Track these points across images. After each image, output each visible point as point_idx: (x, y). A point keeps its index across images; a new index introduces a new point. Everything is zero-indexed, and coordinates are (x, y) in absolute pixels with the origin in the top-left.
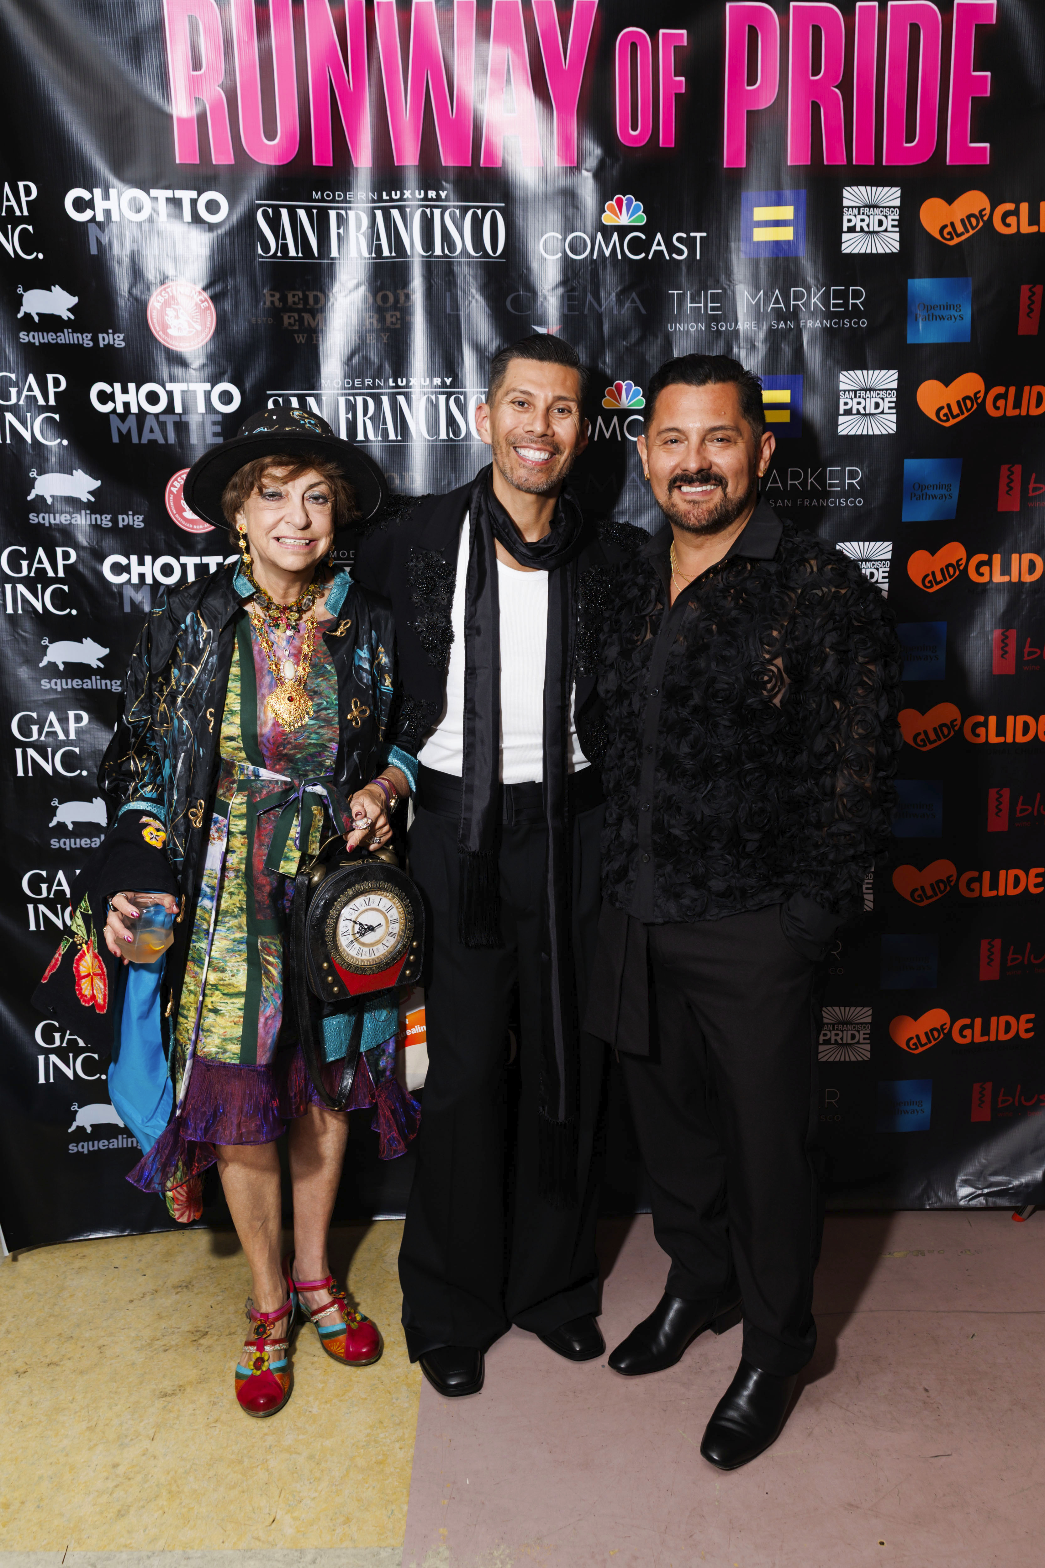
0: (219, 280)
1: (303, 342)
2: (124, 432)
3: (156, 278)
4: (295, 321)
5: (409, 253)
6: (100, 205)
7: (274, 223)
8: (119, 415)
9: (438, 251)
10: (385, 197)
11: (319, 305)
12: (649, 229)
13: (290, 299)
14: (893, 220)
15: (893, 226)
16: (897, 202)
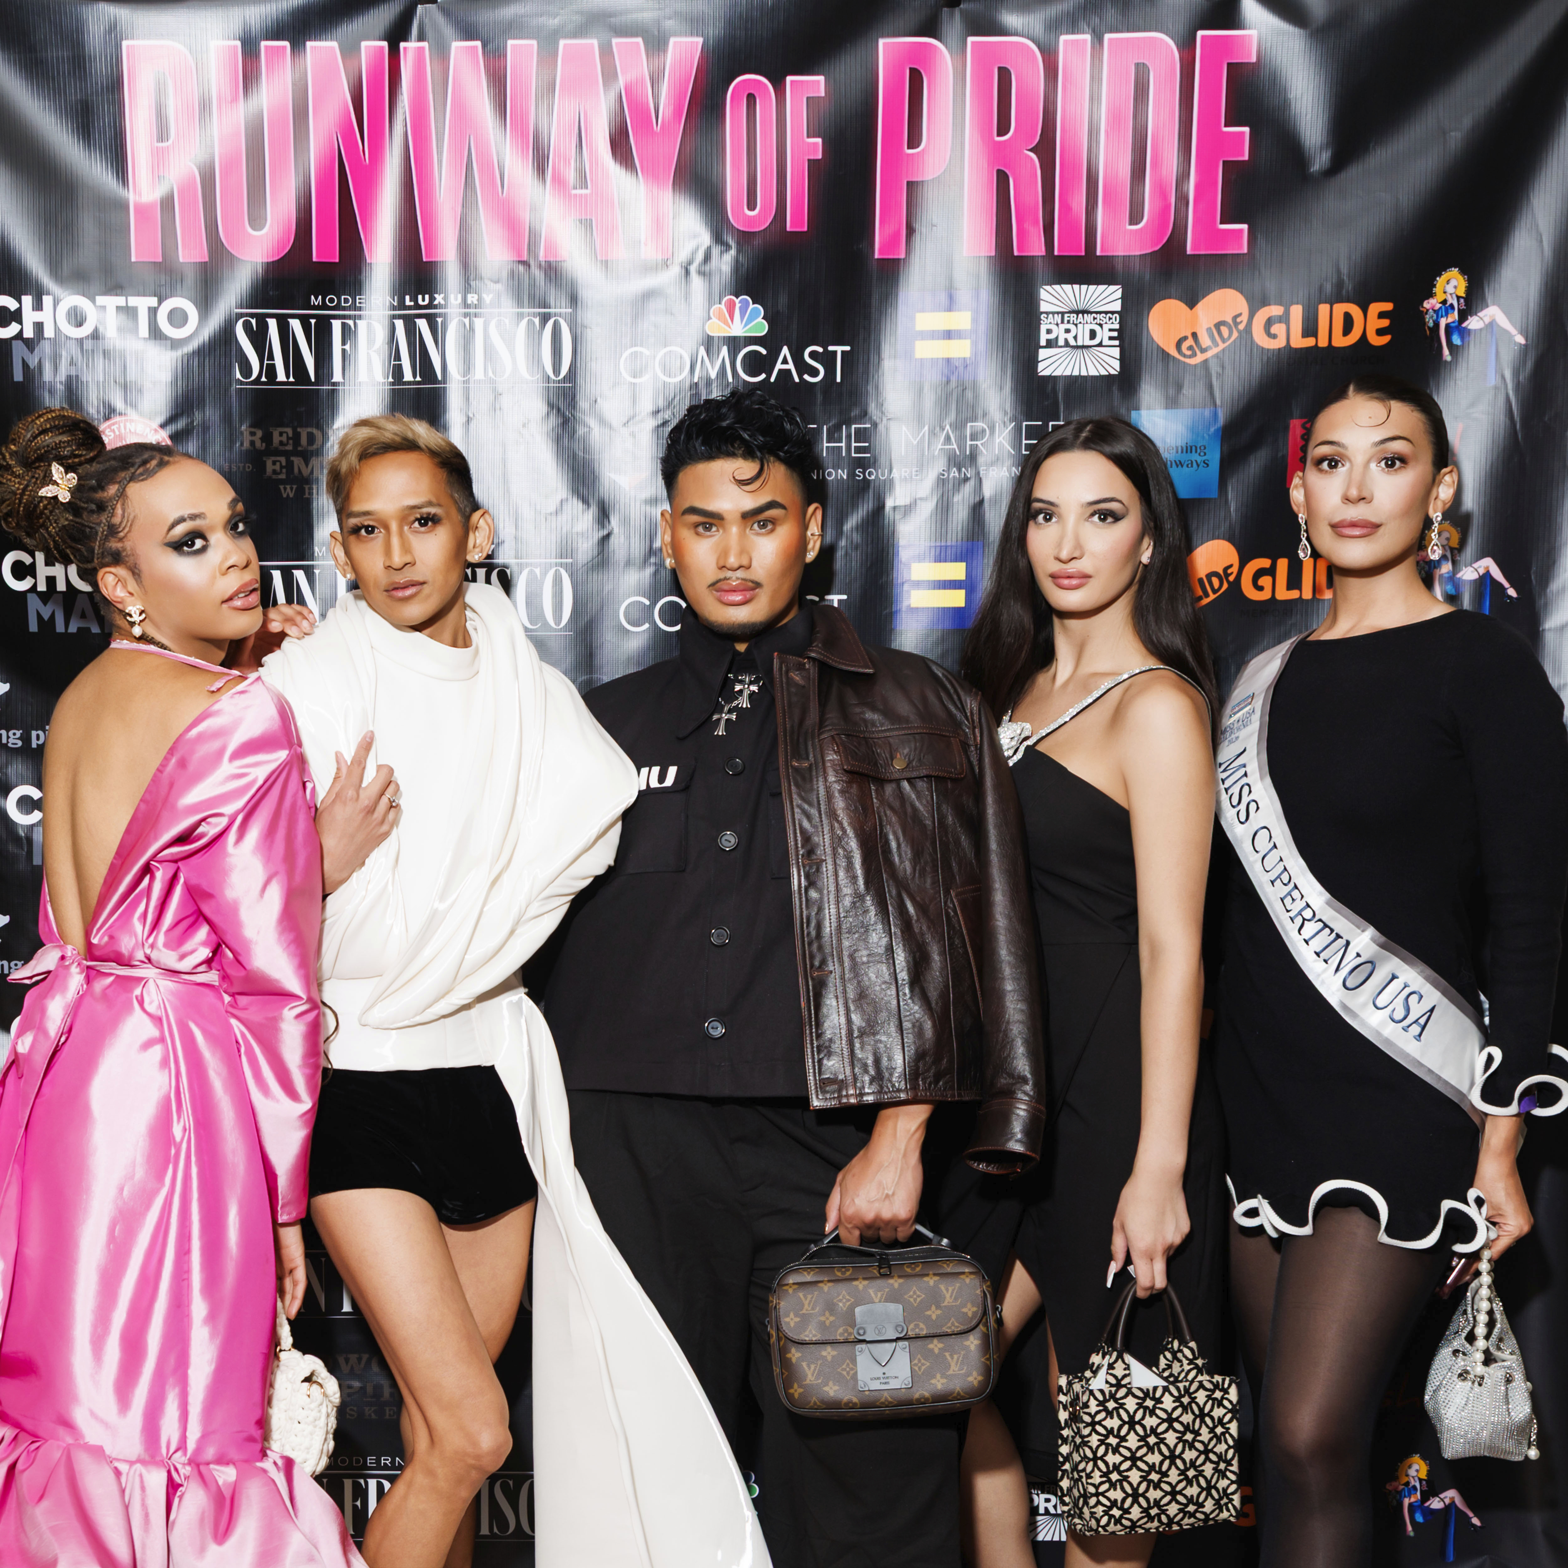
0: (182, 415)
1: (291, 495)
2: (46, 617)
3: (99, 412)
4: (282, 467)
5: (440, 377)
6: (30, 316)
7: (259, 338)
8: (40, 594)
9: (478, 372)
10: (408, 302)
11: (315, 447)
12: (772, 342)
13: (276, 439)
14: (1110, 330)
15: (1111, 338)
16: (1117, 306)
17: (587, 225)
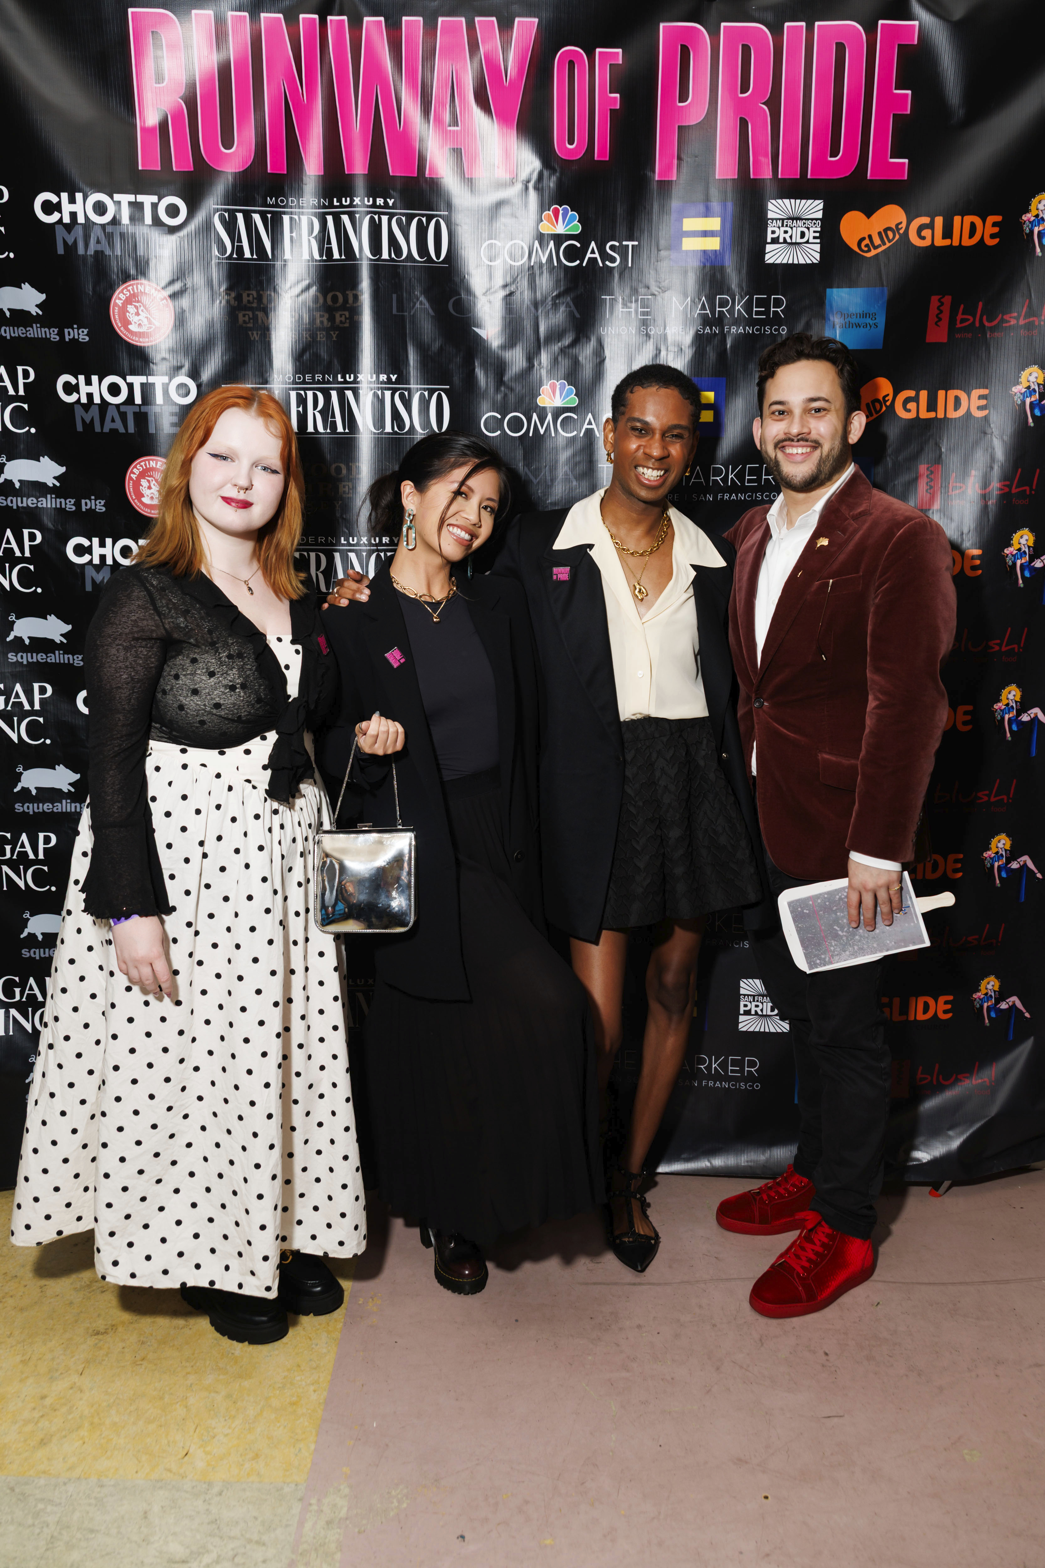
0: (178, 279)
1: (256, 338)
2: (88, 421)
3: (118, 276)
4: (250, 319)
5: (358, 256)
6: (67, 208)
7: (231, 227)
8: (83, 405)
9: (385, 256)
10: (336, 203)
11: (273, 304)
12: (584, 238)
13: (245, 299)
14: (815, 232)
15: (815, 238)
16: (820, 215)
17: (458, 153)
